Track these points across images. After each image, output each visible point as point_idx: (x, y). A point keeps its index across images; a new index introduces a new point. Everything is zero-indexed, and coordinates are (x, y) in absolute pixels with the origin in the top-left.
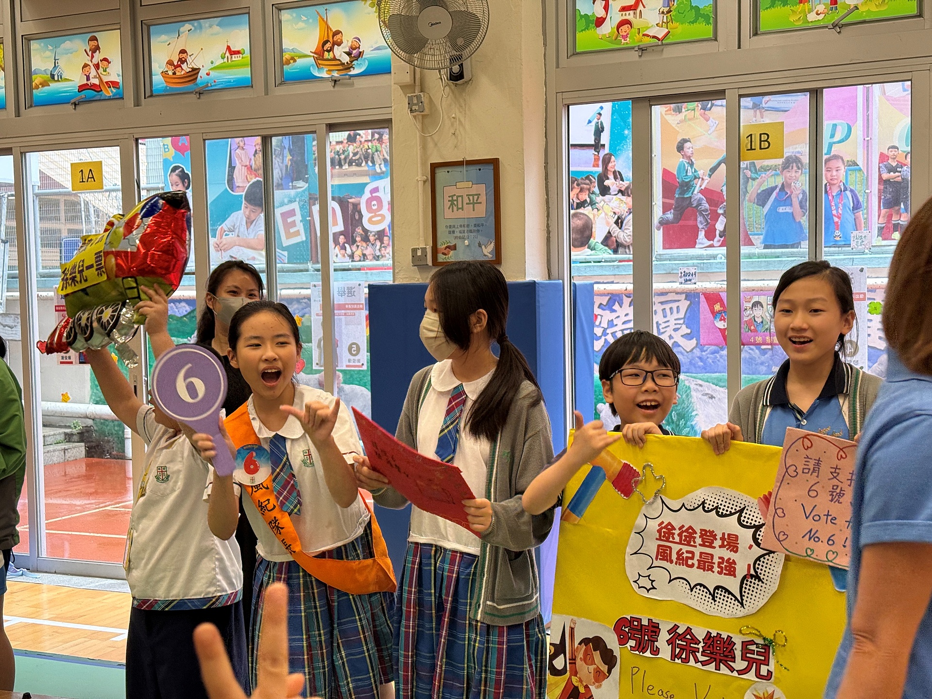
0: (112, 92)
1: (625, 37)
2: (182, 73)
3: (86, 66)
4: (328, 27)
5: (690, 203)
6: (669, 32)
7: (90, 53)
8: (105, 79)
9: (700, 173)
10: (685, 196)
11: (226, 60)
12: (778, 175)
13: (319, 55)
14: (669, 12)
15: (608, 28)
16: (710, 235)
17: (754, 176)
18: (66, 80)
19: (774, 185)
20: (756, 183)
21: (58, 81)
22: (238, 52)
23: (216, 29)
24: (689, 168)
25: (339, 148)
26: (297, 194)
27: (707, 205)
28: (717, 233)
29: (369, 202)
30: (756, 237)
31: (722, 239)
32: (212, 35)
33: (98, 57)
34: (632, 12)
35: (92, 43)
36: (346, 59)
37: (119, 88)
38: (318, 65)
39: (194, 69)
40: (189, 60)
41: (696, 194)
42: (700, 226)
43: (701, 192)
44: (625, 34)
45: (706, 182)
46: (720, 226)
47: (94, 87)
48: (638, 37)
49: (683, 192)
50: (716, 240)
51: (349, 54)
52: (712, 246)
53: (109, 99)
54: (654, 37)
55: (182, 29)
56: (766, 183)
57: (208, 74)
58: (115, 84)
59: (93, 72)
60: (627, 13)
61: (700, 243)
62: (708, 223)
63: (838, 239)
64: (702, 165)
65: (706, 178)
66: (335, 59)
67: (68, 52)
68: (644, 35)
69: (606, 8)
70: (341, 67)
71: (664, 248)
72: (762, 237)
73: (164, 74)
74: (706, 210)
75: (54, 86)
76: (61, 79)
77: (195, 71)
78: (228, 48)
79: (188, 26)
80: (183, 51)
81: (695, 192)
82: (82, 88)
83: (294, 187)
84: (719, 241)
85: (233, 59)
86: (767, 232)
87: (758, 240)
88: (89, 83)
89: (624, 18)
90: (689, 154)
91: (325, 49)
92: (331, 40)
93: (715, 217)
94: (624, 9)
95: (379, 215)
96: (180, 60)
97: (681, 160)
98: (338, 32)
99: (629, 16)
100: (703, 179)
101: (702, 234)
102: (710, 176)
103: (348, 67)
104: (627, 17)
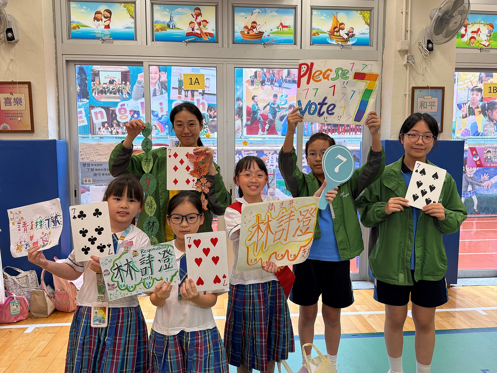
0: (208, 38)
1: (473, 43)
2: (253, 33)
3: (191, 23)
4: (337, 21)
5: (256, 119)
6: (490, 44)
7: (195, 16)
8: (204, 31)
9: (260, 108)
10: (255, 116)
11: (279, 29)
12: (287, 111)
13: (332, 33)
14: (490, 36)
15: (466, 39)
16: (263, 130)
17: (279, 110)
18: (178, 29)
19: (285, 114)
20: (279, 113)
21: (172, 28)
22: (287, 27)
23: (274, 13)
24: (256, 106)
25: (104, 86)
26: (83, 105)
27: (262, 120)
28: (266, 130)
29: (120, 110)
30: (279, 132)
31: (267, 132)
32: (272, 16)
33: (200, 19)
34: (476, 34)
35: (197, 11)
36: (346, 37)
37: (213, 37)
38: (331, 38)
39: (260, 32)
40: (258, 27)
41: (259, 116)
42: (260, 127)
43: (260, 115)
44: (473, 42)
45: (262, 112)
46: (267, 127)
47: (196, 35)
48: (477, 44)
49: (254, 115)
50: (265, 132)
51: (347, 34)
52: (264, 134)
53: (207, 42)
54: (484, 45)
55: (254, 11)
56: (283, 113)
57: (268, 36)
58: (211, 35)
59: (196, 27)
60: (474, 34)
61: (260, 133)
62: (263, 126)
63: (306, 133)
64: (261, 105)
65: (262, 110)
66: (340, 36)
67: (179, 14)
68: (480, 44)
69: (466, 30)
70: (343, 40)
71: (247, 134)
72: (281, 132)
73: (242, 32)
74: (262, 122)
75: (169, 31)
76: (174, 27)
77: (261, 33)
78: (281, 24)
79: (258, 10)
80: (254, 22)
81: (258, 115)
82: (188, 34)
83: (82, 102)
84: (266, 133)
85: (284, 30)
86: (283, 131)
87: (280, 133)
88: (193, 32)
89: (473, 36)
90: (256, 101)
91: (335, 30)
92: (338, 27)
93: (266, 124)
94: (473, 32)
95: (125, 116)
96: (252, 26)
97: (253, 103)
98: (342, 24)
99: (475, 35)
100: (261, 110)
101: (260, 130)
102: (264, 109)
103: (347, 40)
104: (474, 36)
